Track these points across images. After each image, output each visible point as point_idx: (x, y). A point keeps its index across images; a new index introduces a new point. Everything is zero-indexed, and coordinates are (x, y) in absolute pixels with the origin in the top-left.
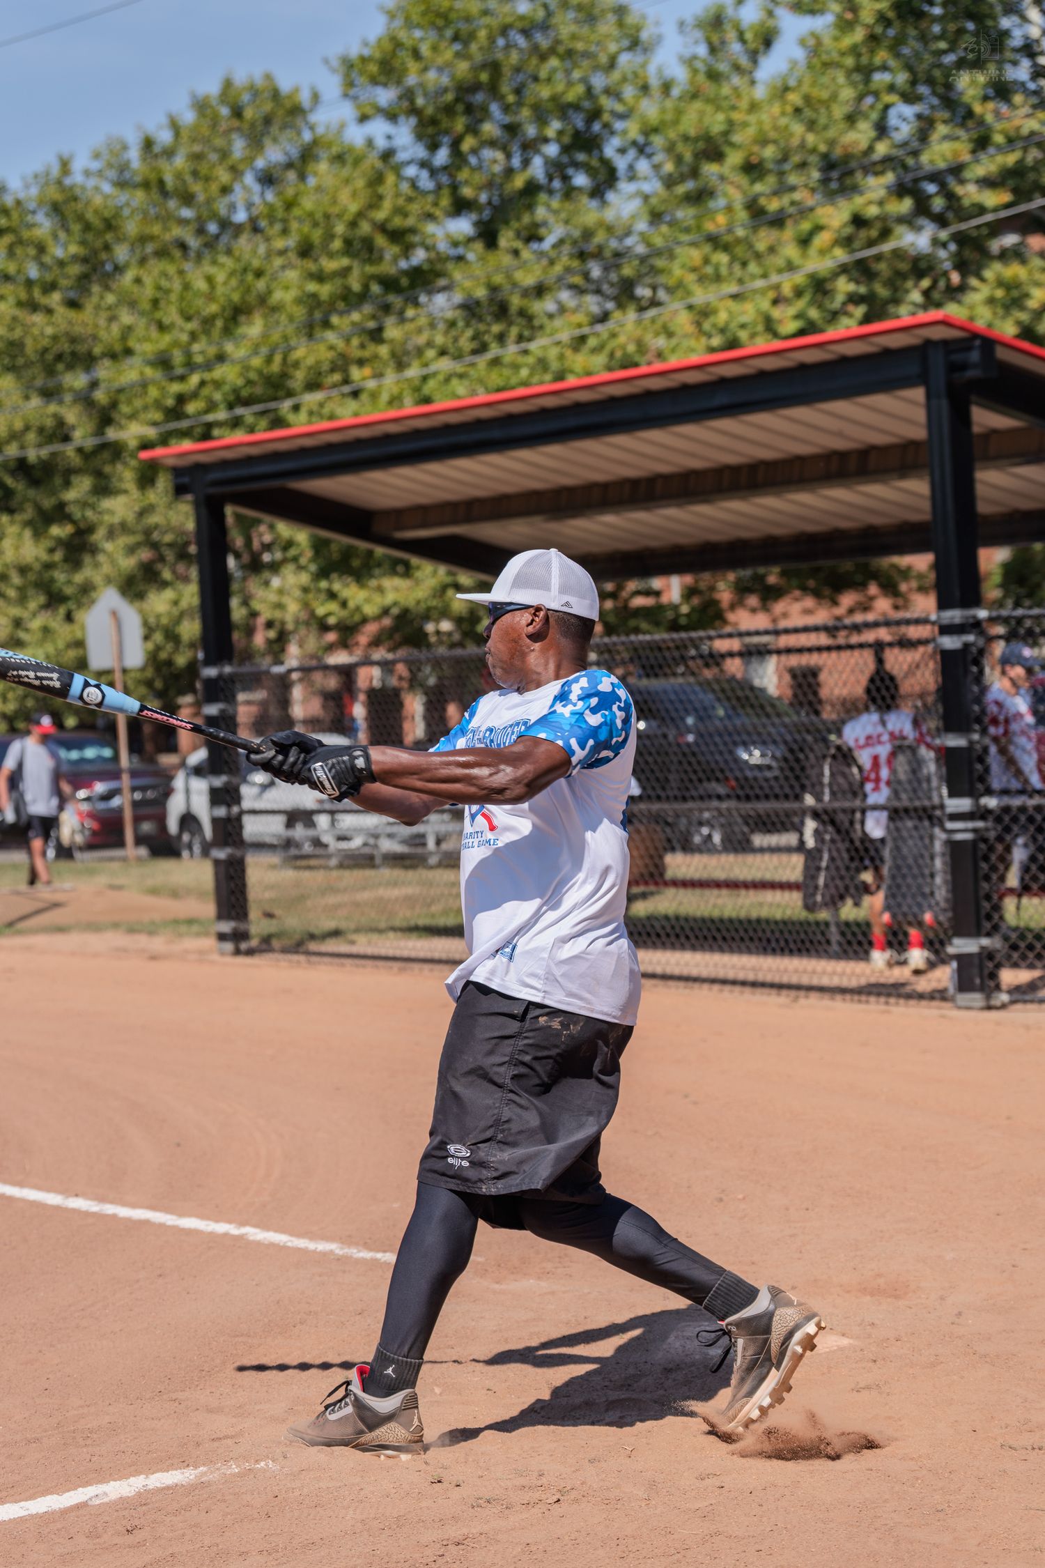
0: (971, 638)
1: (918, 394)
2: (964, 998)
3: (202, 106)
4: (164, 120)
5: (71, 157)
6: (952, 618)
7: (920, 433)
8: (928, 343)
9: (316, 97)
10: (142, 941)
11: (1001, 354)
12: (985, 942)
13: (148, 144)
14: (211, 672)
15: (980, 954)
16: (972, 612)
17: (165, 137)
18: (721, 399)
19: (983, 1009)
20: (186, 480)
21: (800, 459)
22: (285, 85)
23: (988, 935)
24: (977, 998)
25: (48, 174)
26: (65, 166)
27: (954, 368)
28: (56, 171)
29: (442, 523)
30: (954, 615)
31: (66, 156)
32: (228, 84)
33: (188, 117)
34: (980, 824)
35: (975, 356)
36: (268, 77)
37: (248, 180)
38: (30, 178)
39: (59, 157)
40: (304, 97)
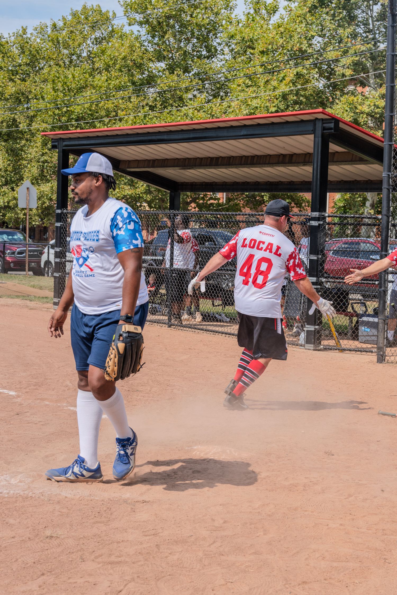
0: (322, 222)
1: (312, 137)
2: (308, 346)
3: (74, 15)
4: (61, 19)
5: (27, 28)
6: (316, 215)
7: (311, 151)
8: (317, 119)
9: (114, 15)
10: (28, 302)
11: (341, 125)
12: (317, 327)
13: (55, 26)
14: (59, 211)
15: (315, 331)
16: (323, 214)
17: (60, 24)
18: (244, 132)
19: (314, 350)
20: (56, 144)
21: (270, 156)
22: (104, 10)
23: (318, 325)
24: (311, 346)
25: (18, 33)
26: (24, 31)
27: (324, 129)
28: (21, 32)
29: (144, 168)
30: (316, 214)
31: (25, 27)
32: (85, 7)
33: (69, 18)
34: (319, 287)
35: (332, 125)
36: (99, 6)
37: (89, 42)
38: (11, 34)
39: (22, 27)
40: (111, 14)
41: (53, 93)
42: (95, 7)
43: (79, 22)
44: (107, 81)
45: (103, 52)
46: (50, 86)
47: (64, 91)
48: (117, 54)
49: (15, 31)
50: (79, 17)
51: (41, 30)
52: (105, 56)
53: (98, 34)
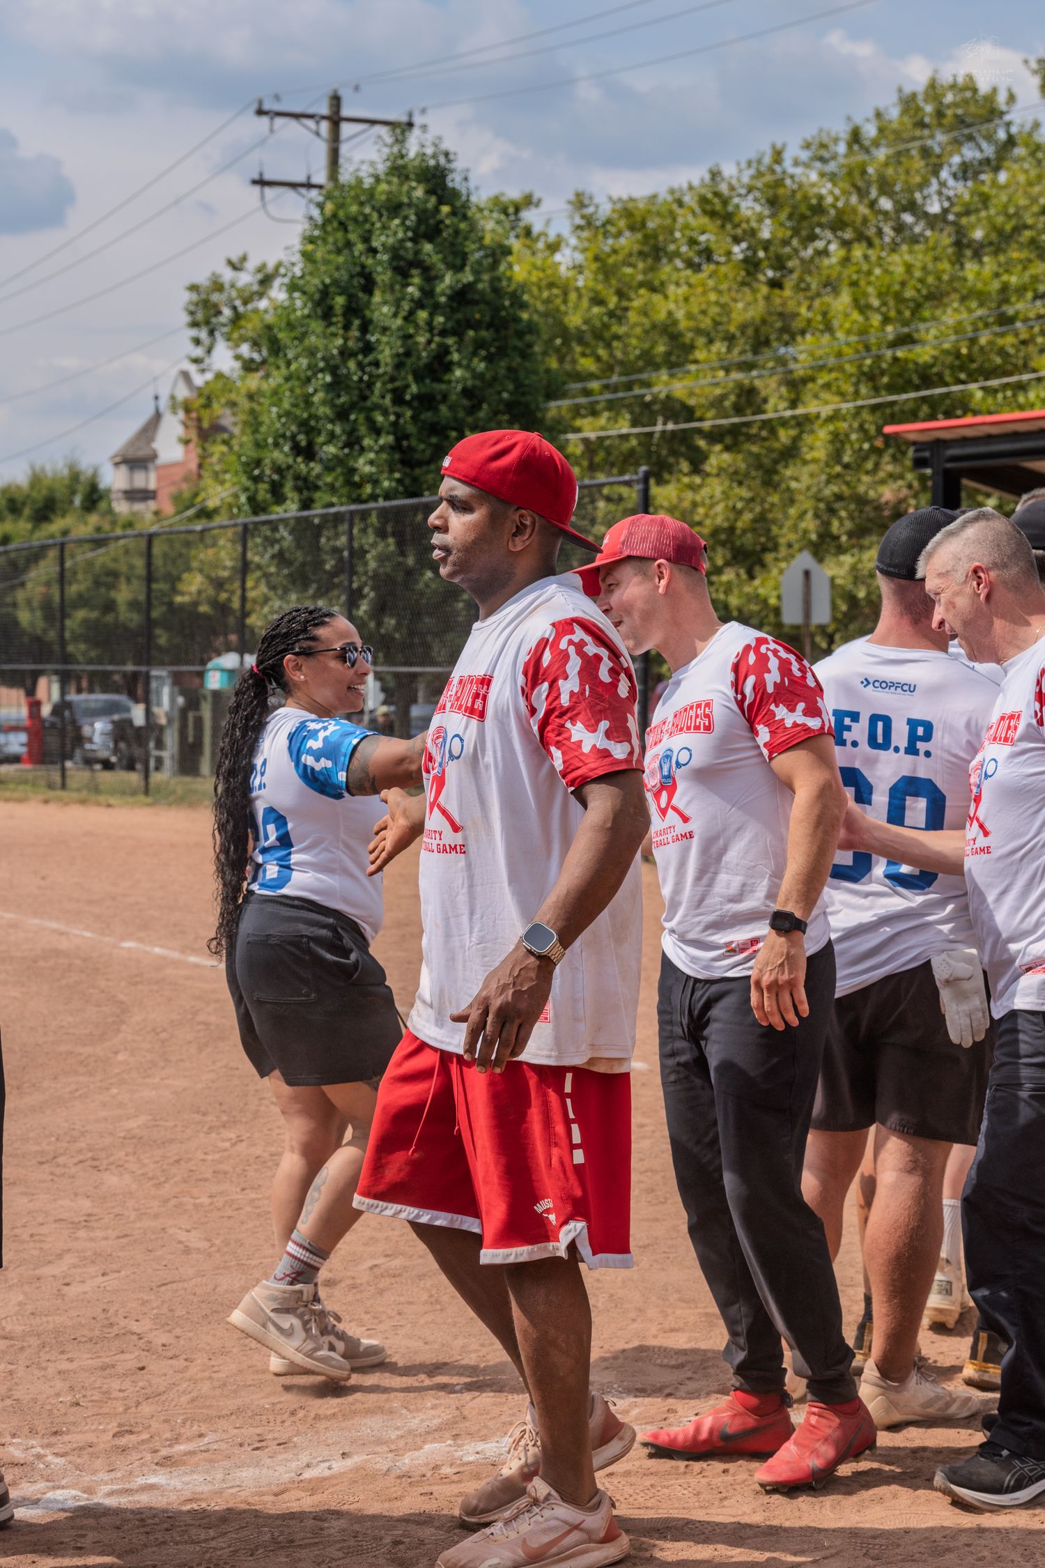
3: (909, 103)
4: (871, 114)
5: (784, 146)
9: (1012, 98)
13: (855, 137)
17: (870, 131)
22: (984, 87)
25: (759, 162)
26: (778, 156)
28: (767, 160)
31: (779, 146)
32: (933, 85)
33: (894, 113)
36: (970, 77)
37: (944, 174)
38: (744, 165)
39: (774, 147)
40: (1002, 98)
41: (856, 316)
42: (960, 80)
43: (921, 125)
44: (997, 275)
45: (985, 200)
46: (845, 298)
47: (884, 309)
48: (1023, 202)
49: (753, 155)
50: (919, 109)
51: (820, 151)
52: (992, 212)
53: (970, 153)
